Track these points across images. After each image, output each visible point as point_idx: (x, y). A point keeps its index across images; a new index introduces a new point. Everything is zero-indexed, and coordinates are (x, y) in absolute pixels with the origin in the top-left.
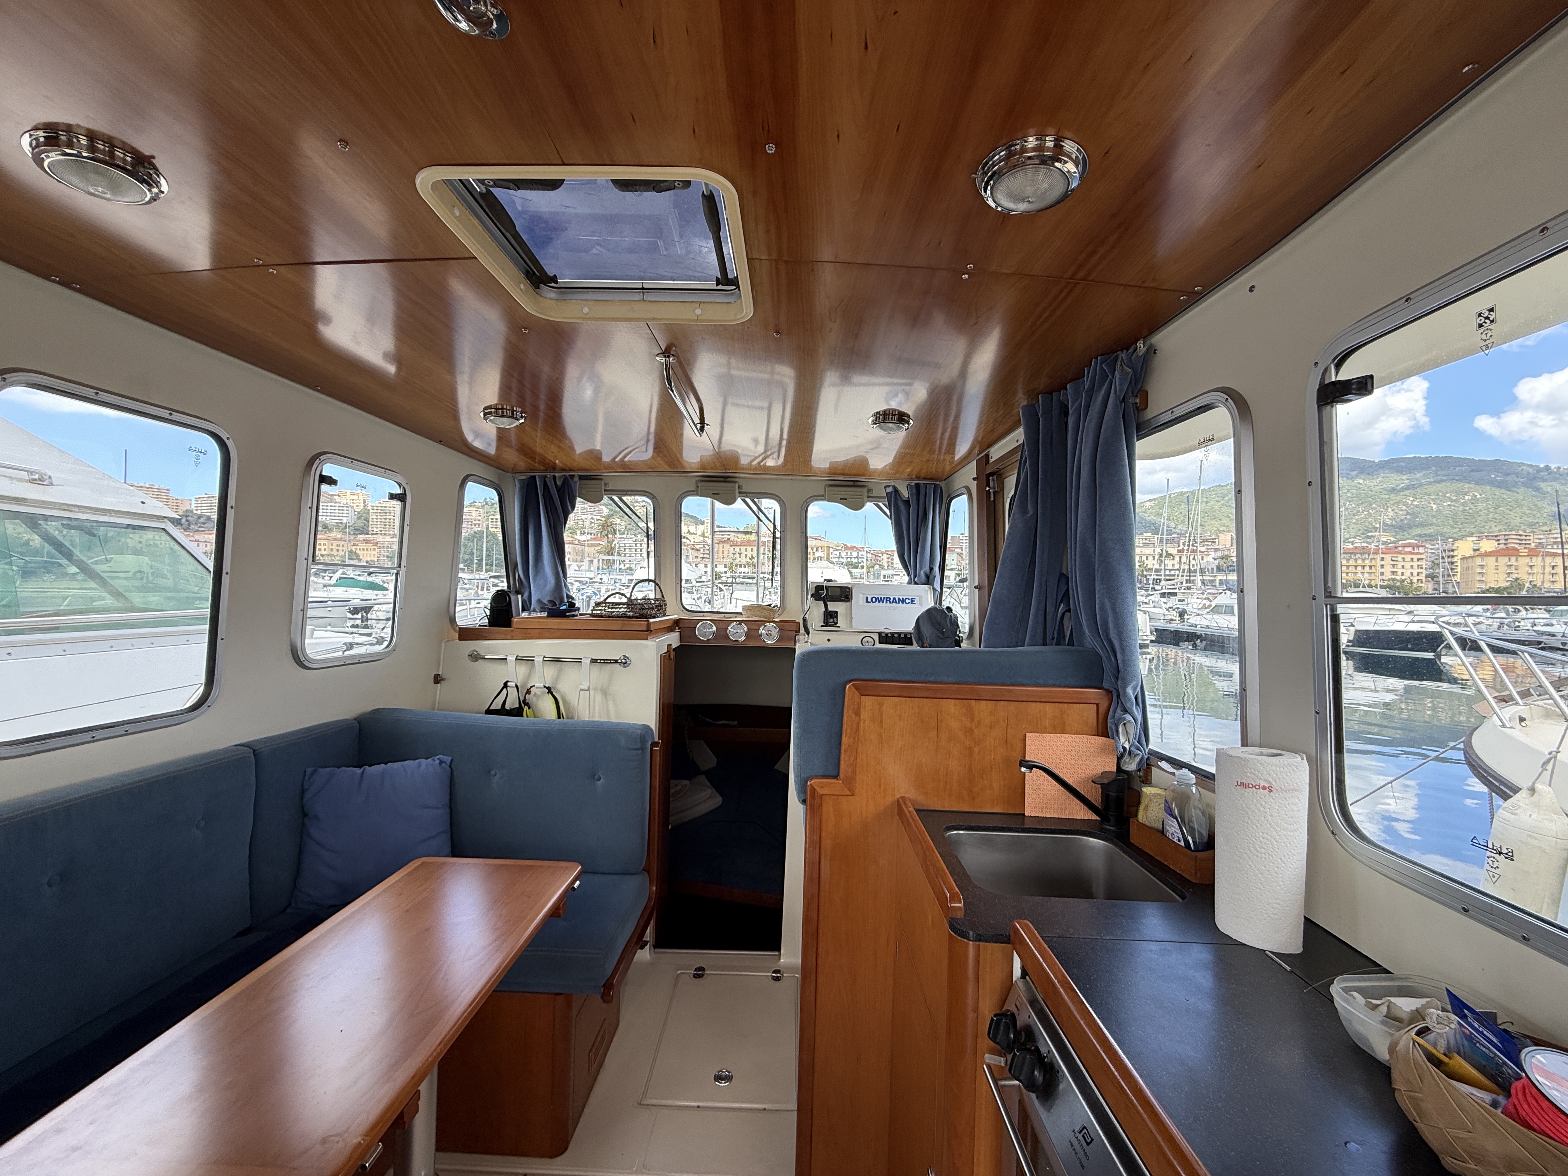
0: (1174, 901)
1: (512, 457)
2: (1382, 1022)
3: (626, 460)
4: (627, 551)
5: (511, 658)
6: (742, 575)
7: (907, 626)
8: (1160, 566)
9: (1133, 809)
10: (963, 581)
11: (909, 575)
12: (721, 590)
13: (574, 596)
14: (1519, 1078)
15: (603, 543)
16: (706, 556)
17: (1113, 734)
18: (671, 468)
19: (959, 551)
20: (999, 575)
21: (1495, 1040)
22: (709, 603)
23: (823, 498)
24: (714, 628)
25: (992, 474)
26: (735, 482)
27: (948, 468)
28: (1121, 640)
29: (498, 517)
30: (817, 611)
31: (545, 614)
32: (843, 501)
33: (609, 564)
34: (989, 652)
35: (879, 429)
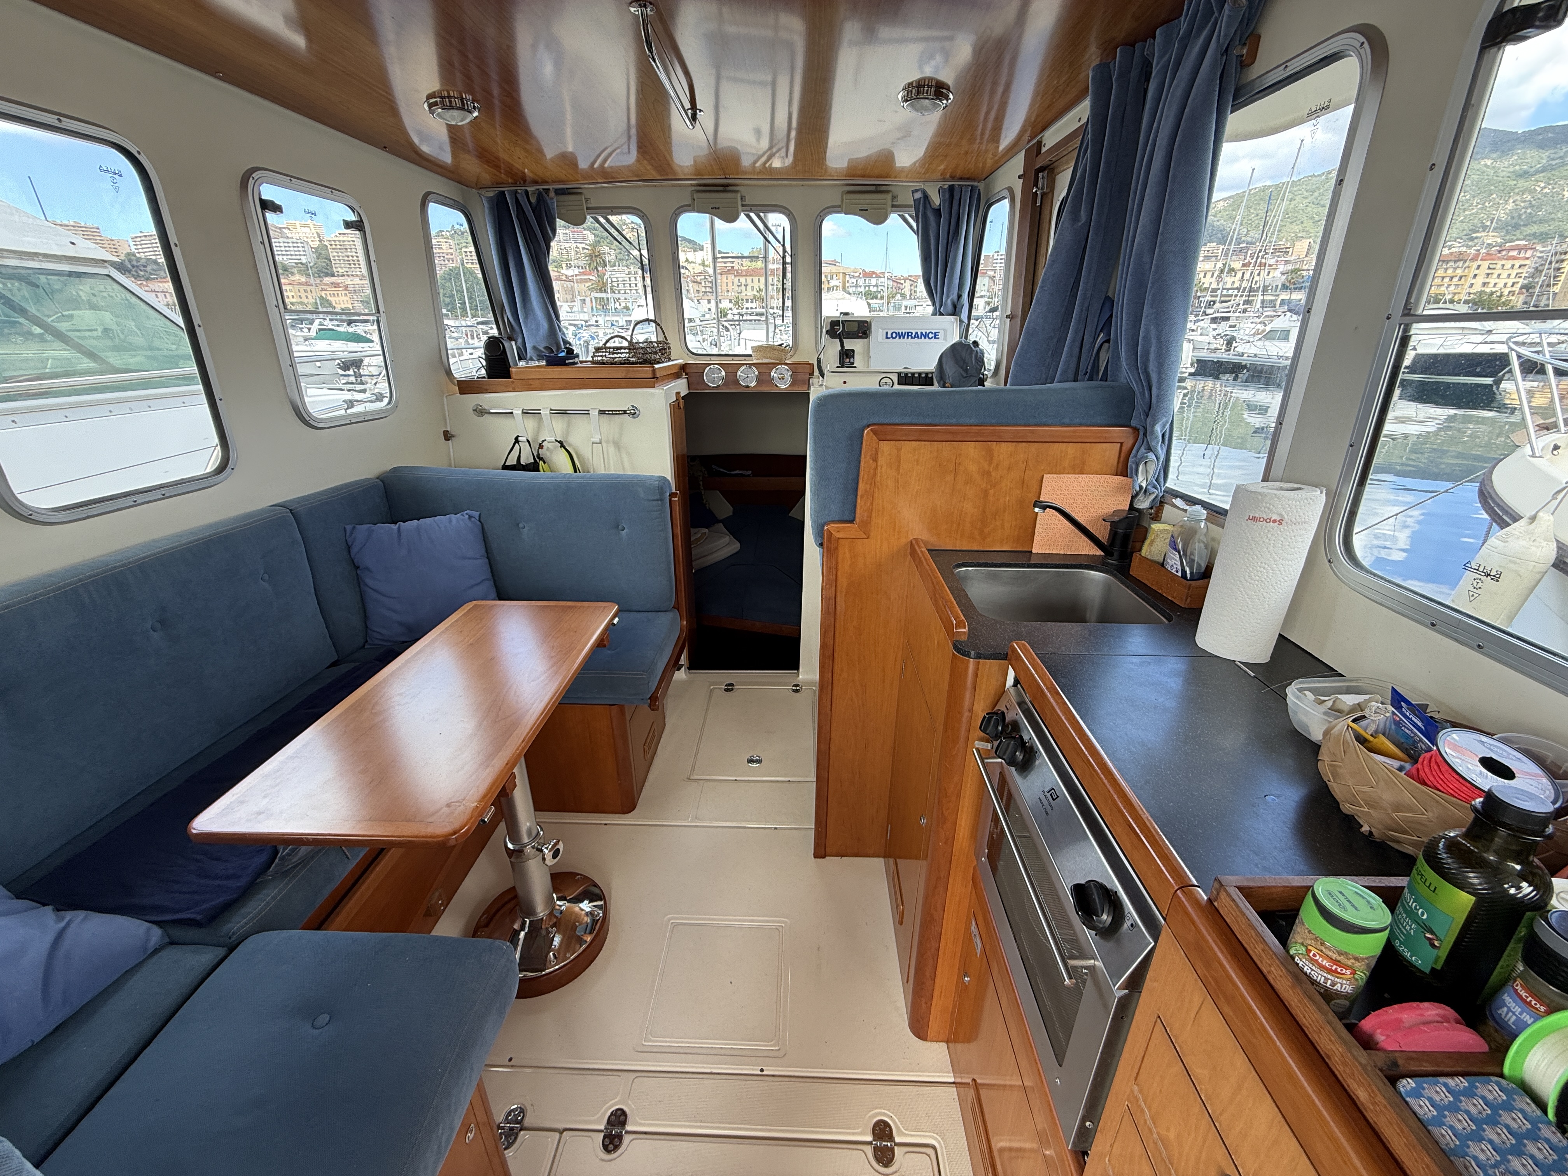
0: (1160, 622)
1: (472, 167)
2: (1325, 713)
3: (606, 165)
4: (621, 287)
5: (518, 412)
6: (749, 311)
7: (929, 364)
8: (1218, 285)
9: (1138, 545)
10: (993, 310)
11: (934, 304)
12: (728, 330)
13: (571, 341)
14: (1429, 750)
15: (593, 278)
16: (708, 289)
17: (1132, 473)
18: (661, 175)
19: (991, 273)
20: (1037, 300)
21: (1420, 724)
22: (716, 345)
23: (839, 209)
24: (723, 373)
25: (1042, 169)
26: (737, 191)
27: (989, 162)
28: (1160, 374)
29: (472, 249)
30: (833, 349)
31: (544, 363)
32: (863, 212)
33: (603, 305)
34: (1015, 390)
35: (910, 109)
